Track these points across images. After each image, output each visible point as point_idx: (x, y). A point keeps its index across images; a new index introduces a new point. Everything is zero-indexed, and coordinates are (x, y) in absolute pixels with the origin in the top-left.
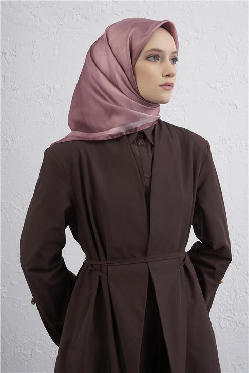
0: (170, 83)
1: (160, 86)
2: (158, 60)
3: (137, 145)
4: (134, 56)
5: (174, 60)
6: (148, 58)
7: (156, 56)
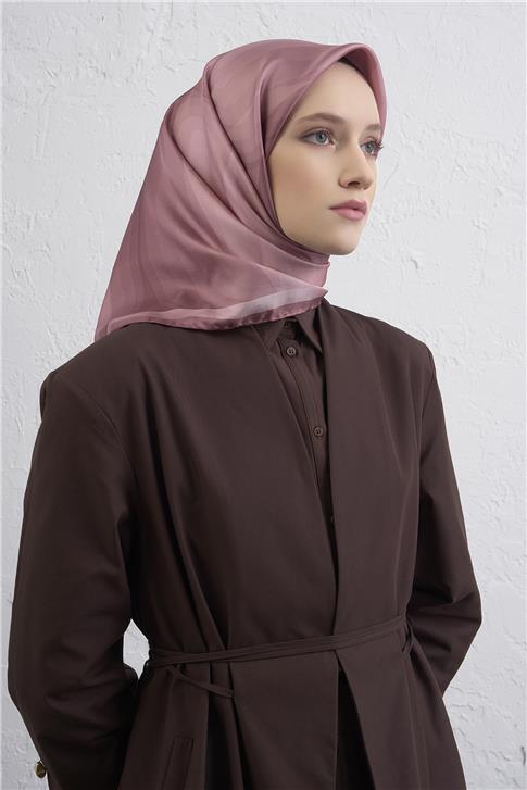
0: (358, 203)
1: (333, 208)
2: (331, 142)
3: (283, 354)
4: (270, 128)
5: (373, 146)
6: (305, 137)
7: (325, 132)
